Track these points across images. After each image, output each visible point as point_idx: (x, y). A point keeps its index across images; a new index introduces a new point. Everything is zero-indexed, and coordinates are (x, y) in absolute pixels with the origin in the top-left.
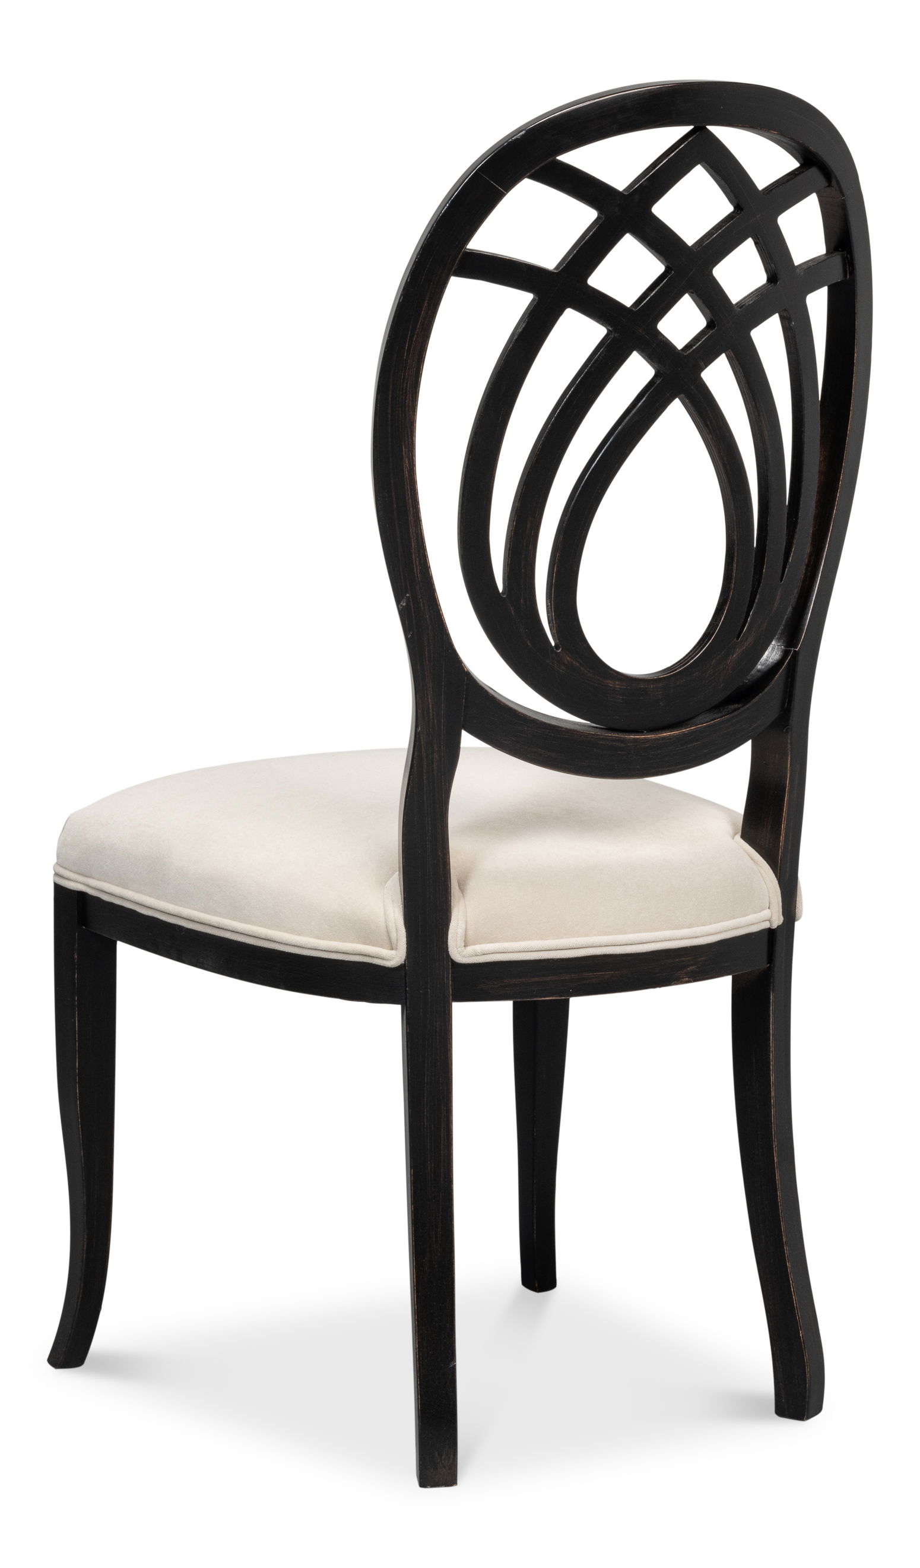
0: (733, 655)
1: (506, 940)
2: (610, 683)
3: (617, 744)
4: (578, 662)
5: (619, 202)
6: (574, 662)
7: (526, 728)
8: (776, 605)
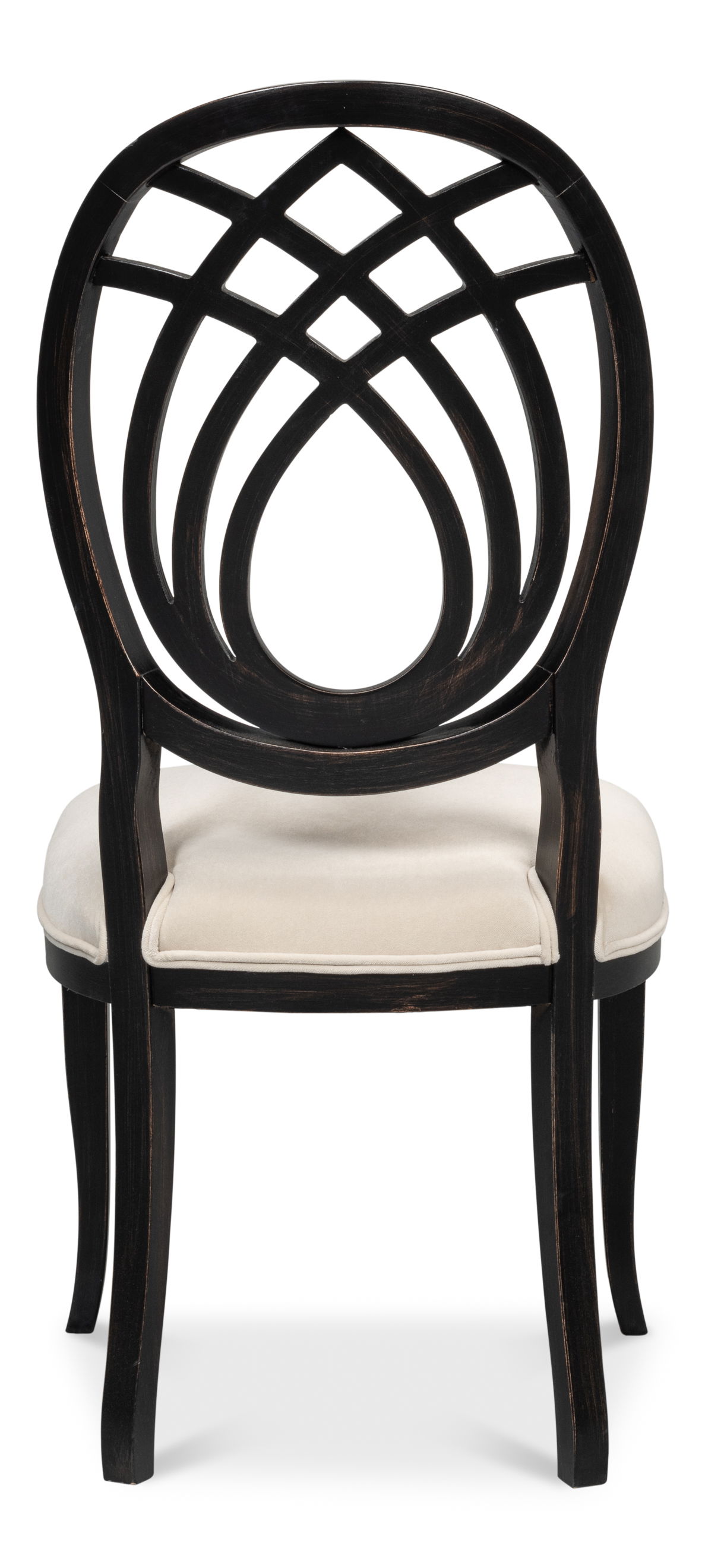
0: (455, 674)
1: (199, 949)
2: (296, 697)
3: (305, 759)
4: (257, 673)
5: (245, 208)
6: (252, 673)
7: (203, 737)
8: (516, 625)
